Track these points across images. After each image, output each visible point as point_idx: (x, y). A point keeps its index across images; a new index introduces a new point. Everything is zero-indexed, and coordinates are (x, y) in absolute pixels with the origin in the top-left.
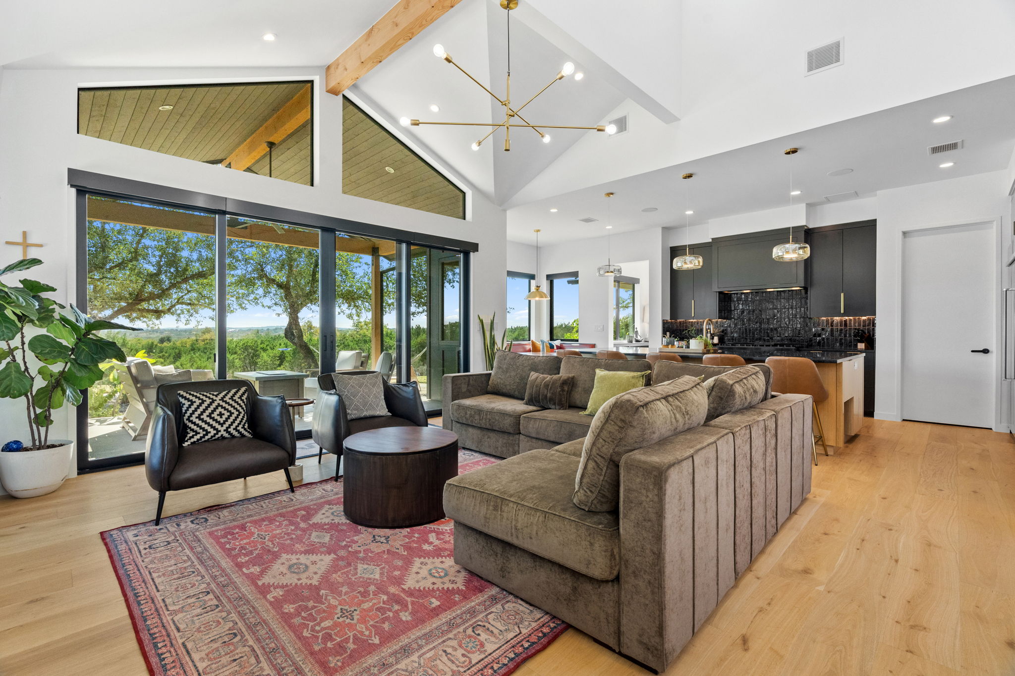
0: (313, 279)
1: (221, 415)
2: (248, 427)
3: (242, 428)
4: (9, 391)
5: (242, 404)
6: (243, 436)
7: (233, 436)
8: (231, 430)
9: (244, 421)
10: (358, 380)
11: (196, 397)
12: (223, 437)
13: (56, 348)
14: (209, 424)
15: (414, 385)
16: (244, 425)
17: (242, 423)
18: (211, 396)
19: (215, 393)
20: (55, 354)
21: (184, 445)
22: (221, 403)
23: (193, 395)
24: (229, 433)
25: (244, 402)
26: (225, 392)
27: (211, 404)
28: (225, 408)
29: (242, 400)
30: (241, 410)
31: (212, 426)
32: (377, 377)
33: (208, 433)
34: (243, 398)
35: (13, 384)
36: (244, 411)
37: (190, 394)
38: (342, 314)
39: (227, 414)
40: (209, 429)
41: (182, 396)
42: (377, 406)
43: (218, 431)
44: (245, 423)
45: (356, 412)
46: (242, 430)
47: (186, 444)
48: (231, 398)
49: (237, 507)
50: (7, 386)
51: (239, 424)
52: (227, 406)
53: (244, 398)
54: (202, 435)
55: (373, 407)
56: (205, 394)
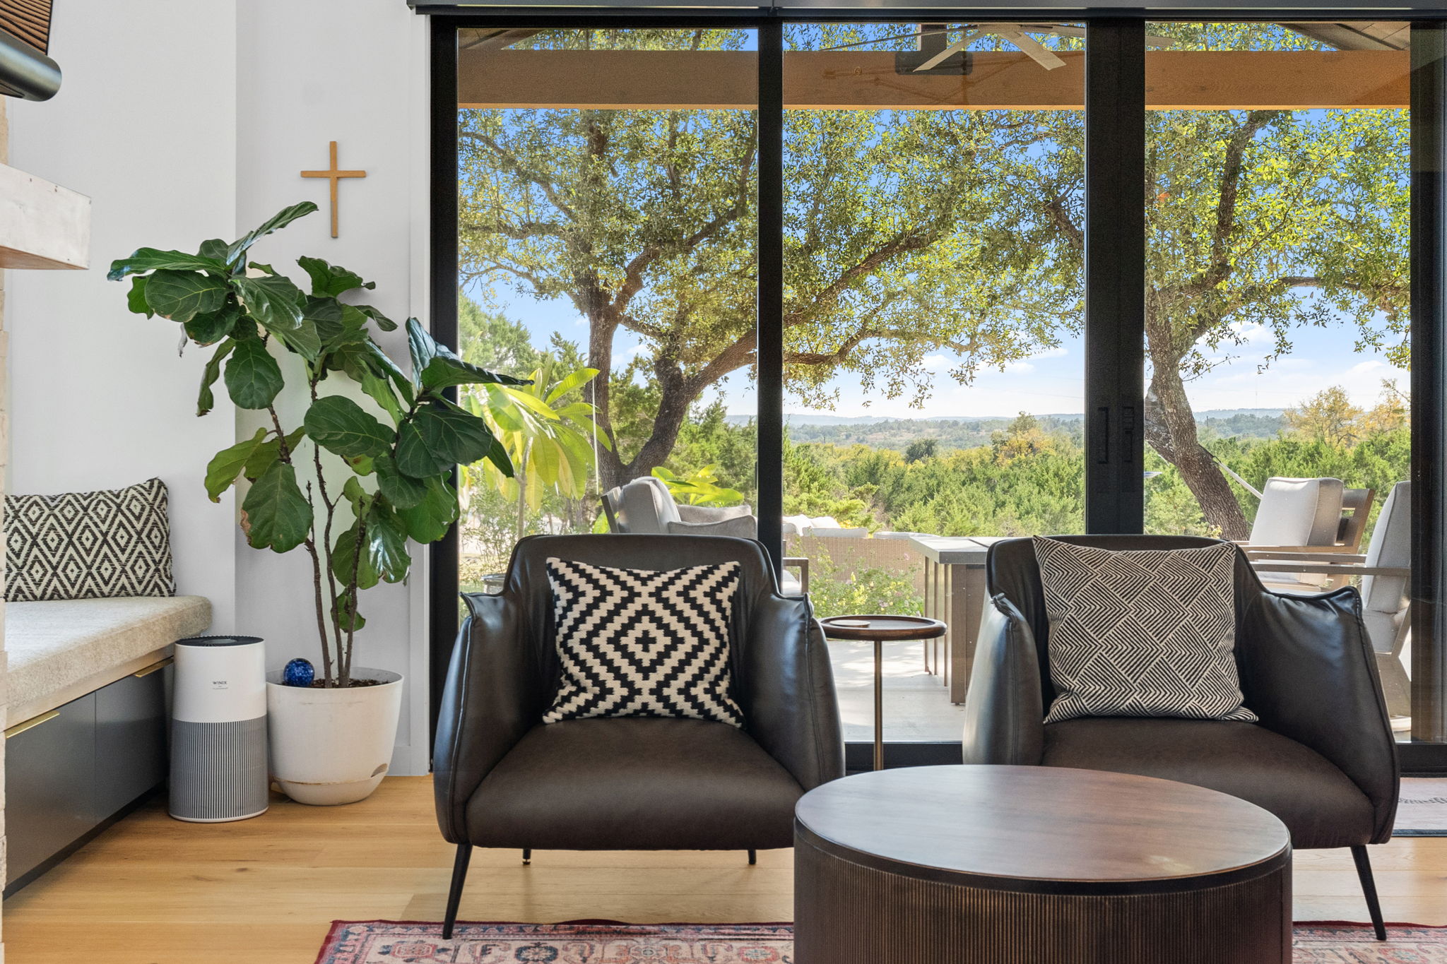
0: (1221, 223)
1: (646, 641)
2: (730, 691)
3: (706, 691)
4: (269, 534)
5: (715, 615)
6: (708, 717)
7: (680, 715)
8: (671, 692)
9: (715, 671)
10: (1129, 566)
11: (590, 579)
12: (645, 713)
13: (363, 432)
14: (608, 663)
15: (1347, 605)
16: (714, 684)
17: (709, 677)
18: (631, 581)
19: (644, 574)
20: (355, 444)
21: (545, 719)
22: (654, 605)
23: (582, 573)
24: (665, 700)
25: (720, 609)
26: (671, 574)
27: (623, 604)
28: (660, 624)
29: (718, 603)
30: (709, 634)
31: (616, 672)
32: (1209, 562)
33: (605, 692)
34: (719, 596)
35: (276, 518)
36: (719, 637)
37: (576, 569)
38: (1371, 348)
39: (663, 641)
40: (611, 682)
41: (555, 573)
42: (1194, 675)
43: (634, 692)
44: (719, 678)
45: (1100, 688)
46: (705, 699)
47: (551, 717)
48: (684, 594)
49: (653, 940)
50: (266, 522)
51: (697, 678)
52: (667, 617)
53: (724, 595)
54: (590, 696)
55: (1174, 680)
56: (616, 572)
